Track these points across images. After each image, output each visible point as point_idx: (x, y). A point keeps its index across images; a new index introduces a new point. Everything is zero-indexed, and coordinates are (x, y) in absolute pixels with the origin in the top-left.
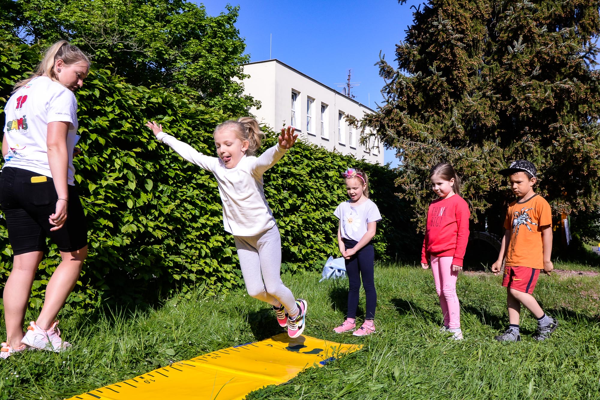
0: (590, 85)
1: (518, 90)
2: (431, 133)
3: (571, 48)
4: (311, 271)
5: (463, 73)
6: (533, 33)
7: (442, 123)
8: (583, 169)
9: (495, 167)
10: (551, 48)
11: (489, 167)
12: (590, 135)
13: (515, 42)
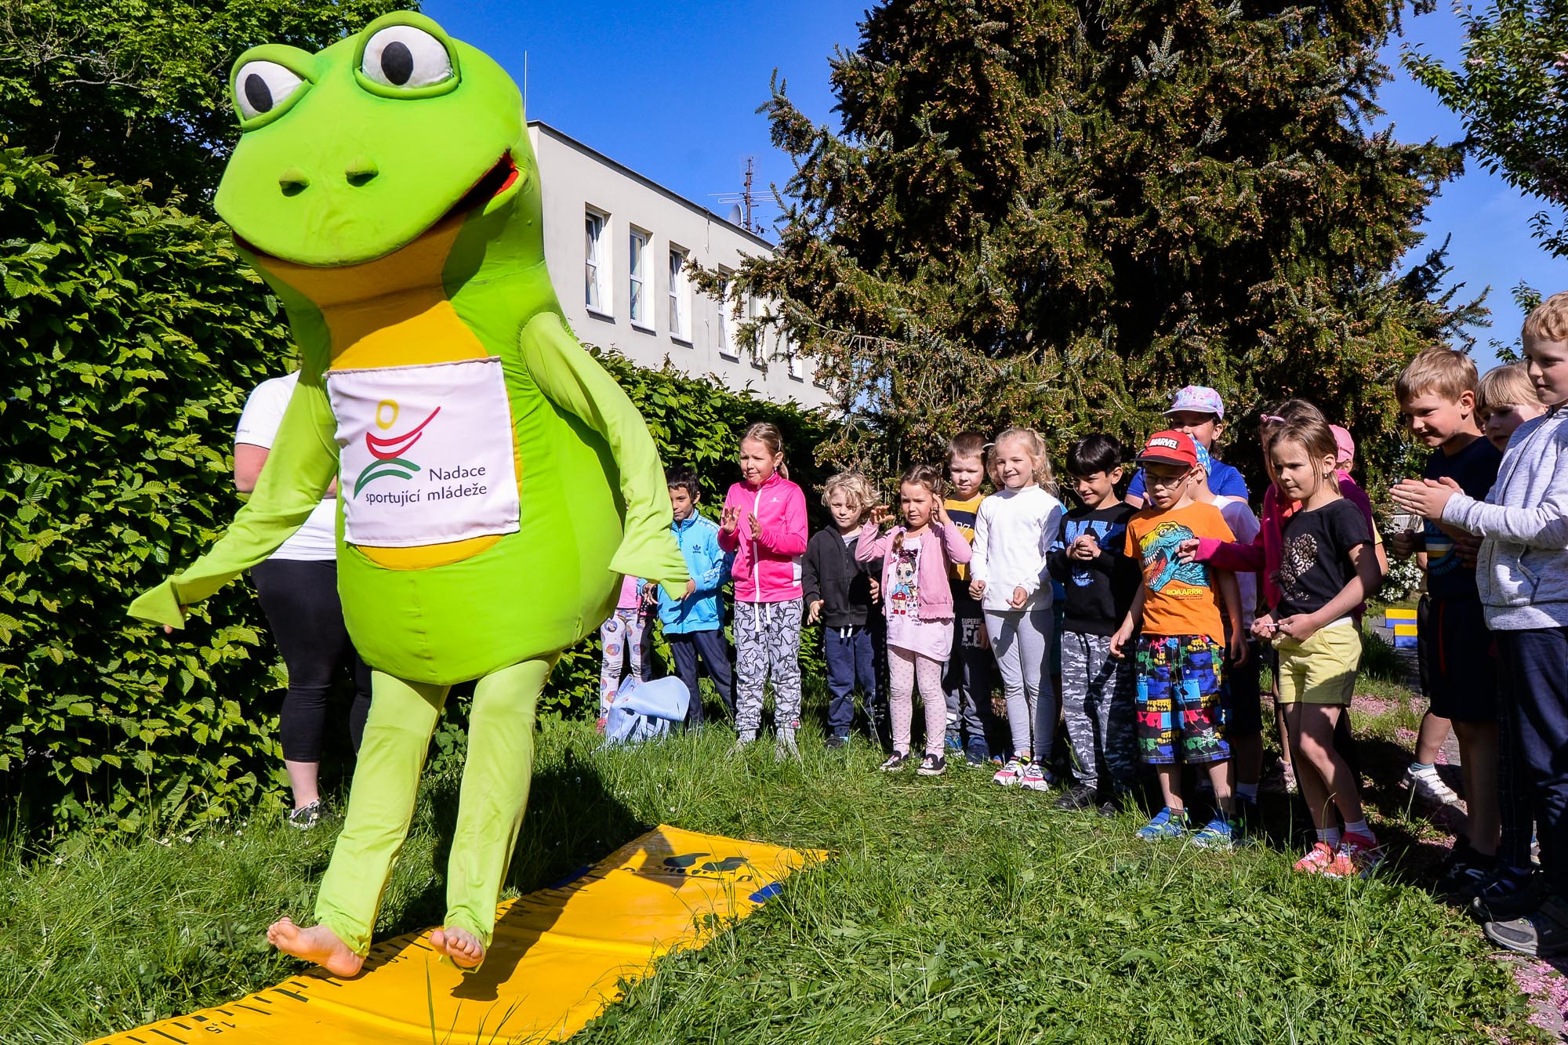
0: (1360, 172)
1: (1163, 186)
2: (921, 312)
3: (1311, 70)
4: (580, 718)
5: (1010, 136)
6: (1205, 21)
7: (954, 281)
8: (1343, 412)
9: (1100, 407)
10: (1252, 66)
11: (1084, 409)
12: (1361, 317)
13: (1153, 47)
